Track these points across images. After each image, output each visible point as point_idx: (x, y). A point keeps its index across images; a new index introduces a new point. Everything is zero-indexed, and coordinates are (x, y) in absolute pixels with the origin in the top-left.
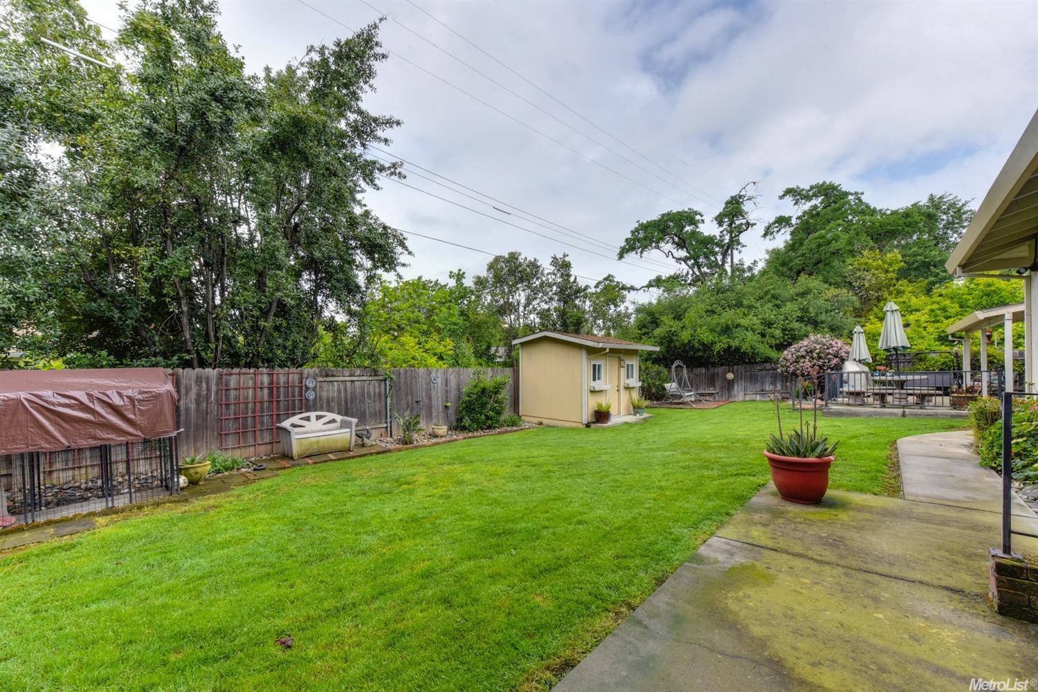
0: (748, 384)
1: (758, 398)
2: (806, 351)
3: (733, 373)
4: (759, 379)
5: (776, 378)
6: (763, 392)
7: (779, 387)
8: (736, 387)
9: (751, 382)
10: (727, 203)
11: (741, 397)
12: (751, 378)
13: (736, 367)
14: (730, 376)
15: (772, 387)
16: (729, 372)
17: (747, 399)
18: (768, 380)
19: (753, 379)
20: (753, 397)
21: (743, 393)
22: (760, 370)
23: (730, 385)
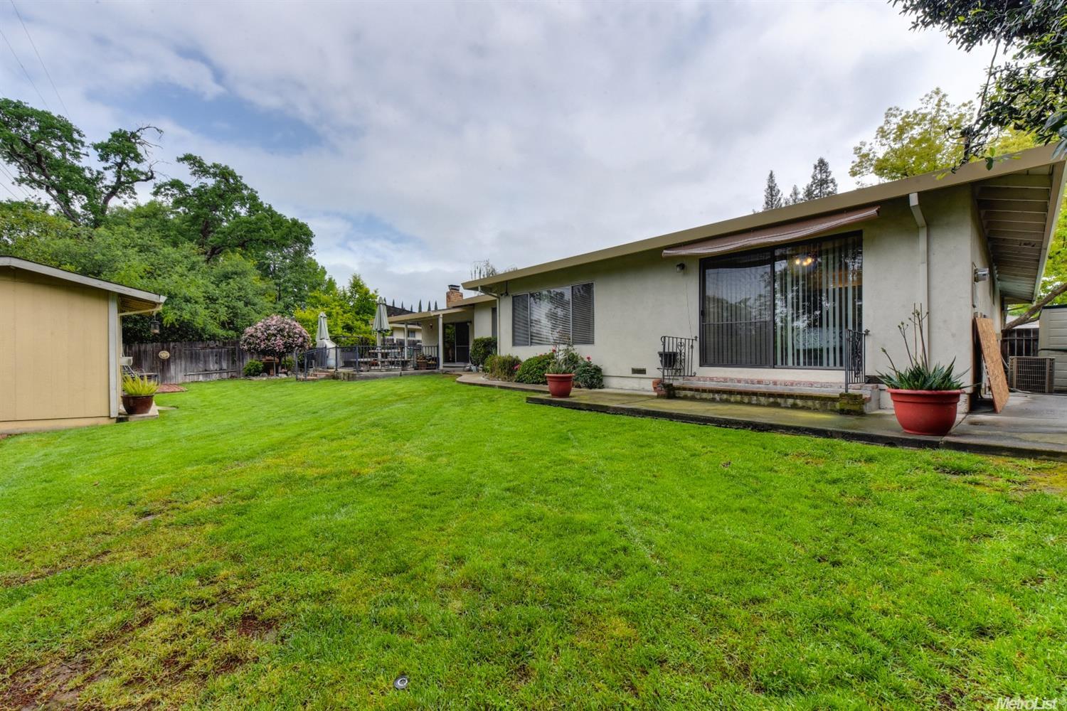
0: (188, 364)
1: (201, 378)
2: (275, 329)
3: (168, 350)
4: (202, 358)
5: (220, 357)
6: (207, 372)
7: (225, 366)
8: (172, 367)
9: (191, 362)
10: (114, 135)
11: (180, 378)
12: (191, 358)
13: (172, 344)
14: (164, 355)
15: (217, 367)
16: (163, 350)
17: (187, 381)
18: (212, 360)
19: (194, 357)
20: (195, 378)
21: (183, 374)
22: (203, 348)
23: (165, 365)
